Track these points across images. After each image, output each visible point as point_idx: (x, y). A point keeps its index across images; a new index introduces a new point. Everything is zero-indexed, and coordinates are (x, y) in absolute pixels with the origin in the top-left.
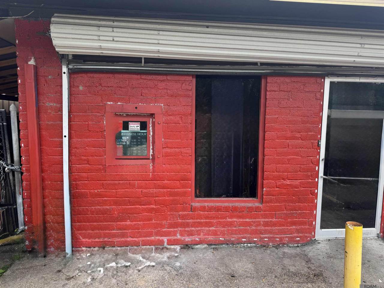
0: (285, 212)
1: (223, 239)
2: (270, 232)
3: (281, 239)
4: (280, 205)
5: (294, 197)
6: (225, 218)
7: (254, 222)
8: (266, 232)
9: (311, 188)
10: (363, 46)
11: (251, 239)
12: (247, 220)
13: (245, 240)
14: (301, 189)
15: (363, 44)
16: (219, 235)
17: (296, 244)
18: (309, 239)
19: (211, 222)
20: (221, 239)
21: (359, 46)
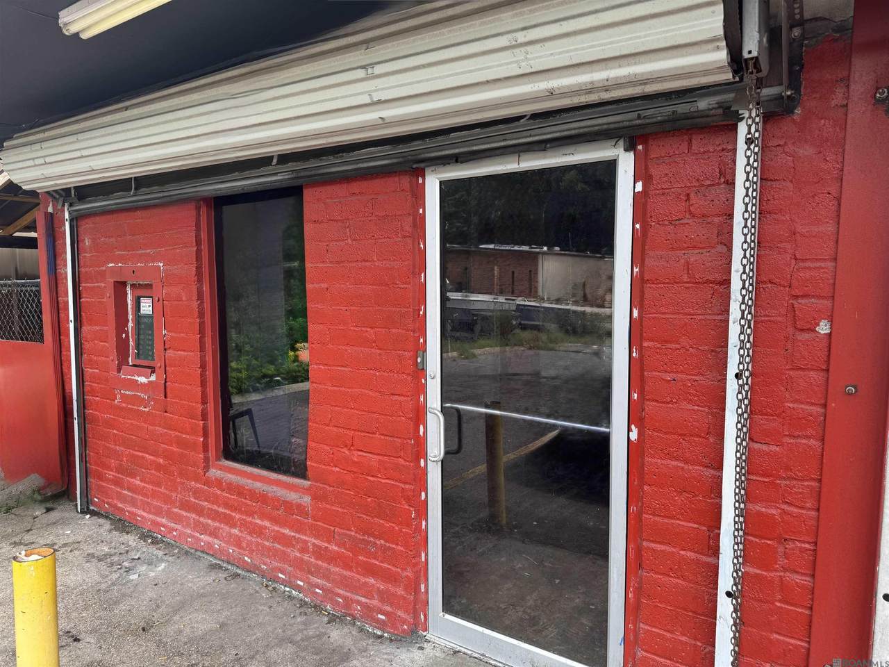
0: (353, 534)
1: (249, 561)
2: (326, 577)
3: (348, 603)
4: (343, 513)
5: (369, 500)
6: (252, 514)
7: (298, 540)
8: (317, 572)
9: (405, 483)
10: (370, 71)
11: (293, 580)
12: (286, 531)
13: (284, 577)
14: (383, 481)
15: (368, 65)
16: (245, 550)
17: (379, 629)
18: (405, 627)
19: (232, 516)
20: (246, 558)
21: (361, 74)
